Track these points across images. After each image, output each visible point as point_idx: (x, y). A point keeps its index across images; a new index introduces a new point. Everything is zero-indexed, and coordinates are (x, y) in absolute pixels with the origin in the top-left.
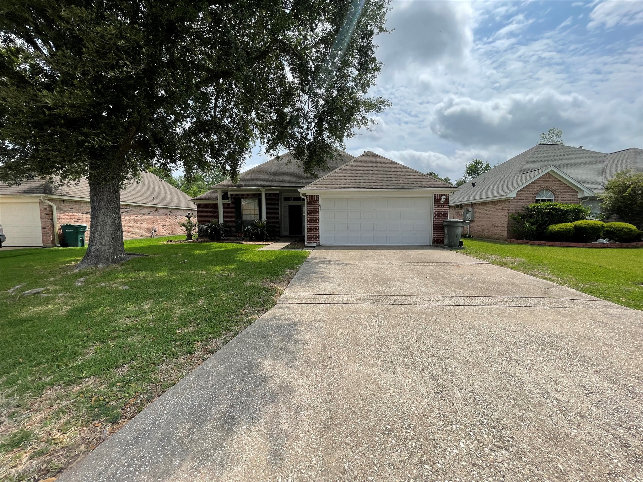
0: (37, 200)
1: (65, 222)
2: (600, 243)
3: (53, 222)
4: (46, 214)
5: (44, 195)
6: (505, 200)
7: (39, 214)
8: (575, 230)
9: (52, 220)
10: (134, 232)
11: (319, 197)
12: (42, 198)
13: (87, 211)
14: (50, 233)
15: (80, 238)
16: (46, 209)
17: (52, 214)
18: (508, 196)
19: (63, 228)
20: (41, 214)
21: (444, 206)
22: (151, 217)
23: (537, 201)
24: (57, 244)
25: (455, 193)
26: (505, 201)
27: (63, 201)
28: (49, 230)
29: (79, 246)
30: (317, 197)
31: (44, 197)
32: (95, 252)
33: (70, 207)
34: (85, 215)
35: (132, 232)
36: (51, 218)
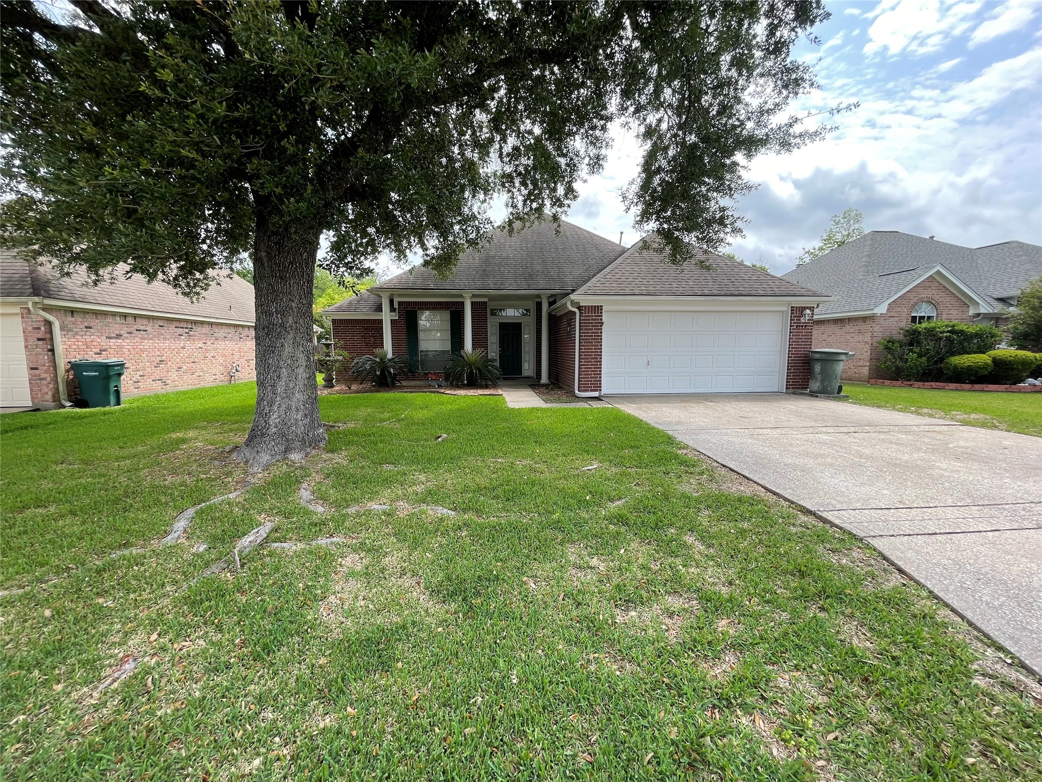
0: (17, 310)
1: (78, 356)
2: (1030, 385)
3: (54, 354)
4: (39, 339)
5: (36, 299)
6: (866, 317)
7: (22, 339)
8: (994, 365)
9: (52, 350)
10: (201, 374)
11: (602, 309)
12: (30, 305)
13: (117, 332)
14: (49, 379)
15: (113, 389)
16: (39, 328)
17: (52, 339)
18: (874, 312)
19: (75, 367)
20: (26, 340)
21: (806, 326)
22: (229, 344)
23: (914, 319)
24: (63, 402)
25: (821, 305)
26: (864, 319)
27: (73, 311)
28: (46, 372)
29: (112, 405)
30: (598, 309)
31: (35, 303)
32: (279, 426)
33: (86, 324)
34: (114, 340)
35: (197, 374)
36: (49, 347)
